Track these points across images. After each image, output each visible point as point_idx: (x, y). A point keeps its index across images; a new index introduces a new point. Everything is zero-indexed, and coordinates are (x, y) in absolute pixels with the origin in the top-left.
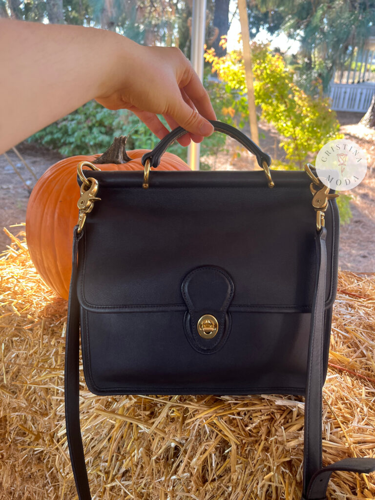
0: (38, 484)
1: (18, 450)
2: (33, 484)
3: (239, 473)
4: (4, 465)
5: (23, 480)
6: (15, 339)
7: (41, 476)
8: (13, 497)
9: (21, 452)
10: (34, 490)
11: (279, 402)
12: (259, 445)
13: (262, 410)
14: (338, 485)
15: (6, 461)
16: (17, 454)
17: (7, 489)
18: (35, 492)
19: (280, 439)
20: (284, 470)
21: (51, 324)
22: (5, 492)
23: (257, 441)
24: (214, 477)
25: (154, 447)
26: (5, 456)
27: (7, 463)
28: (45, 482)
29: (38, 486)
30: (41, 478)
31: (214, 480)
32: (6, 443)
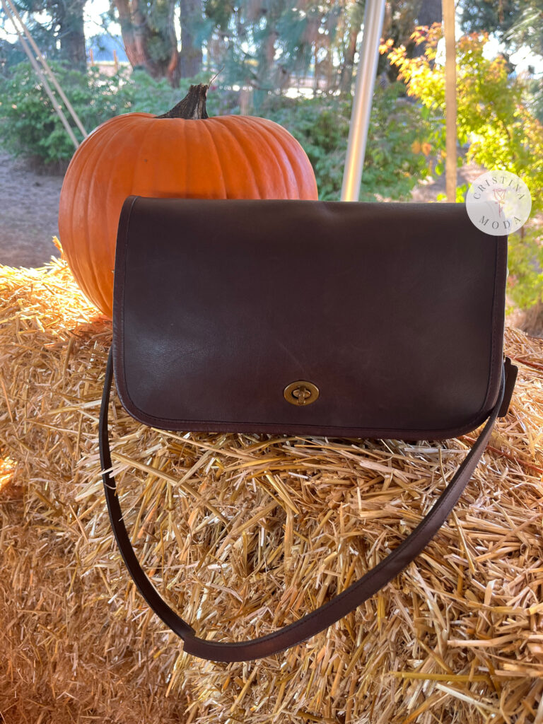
0: (56, 587)
1: (36, 537)
2: (51, 586)
3: (295, 559)
4: (17, 556)
5: (39, 580)
6: (39, 370)
7: (62, 576)
8: (25, 605)
9: (41, 539)
10: (51, 596)
11: (366, 464)
12: (325, 515)
13: (339, 472)
14: (428, 580)
15: (20, 550)
16: (34, 542)
17: (18, 592)
18: (52, 600)
19: (353, 507)
20: (353, 551)
21: (81, 346)
22: (15, 595)
23: (321, 510)
24: (263, 567)
25: (191, 522)
26: (19, 543)
27: (21, 553)
28: (66, 585)
29: (56, 590)
30: (62, 578)
31: (262, 571)
32: (23, 526)
